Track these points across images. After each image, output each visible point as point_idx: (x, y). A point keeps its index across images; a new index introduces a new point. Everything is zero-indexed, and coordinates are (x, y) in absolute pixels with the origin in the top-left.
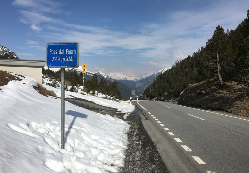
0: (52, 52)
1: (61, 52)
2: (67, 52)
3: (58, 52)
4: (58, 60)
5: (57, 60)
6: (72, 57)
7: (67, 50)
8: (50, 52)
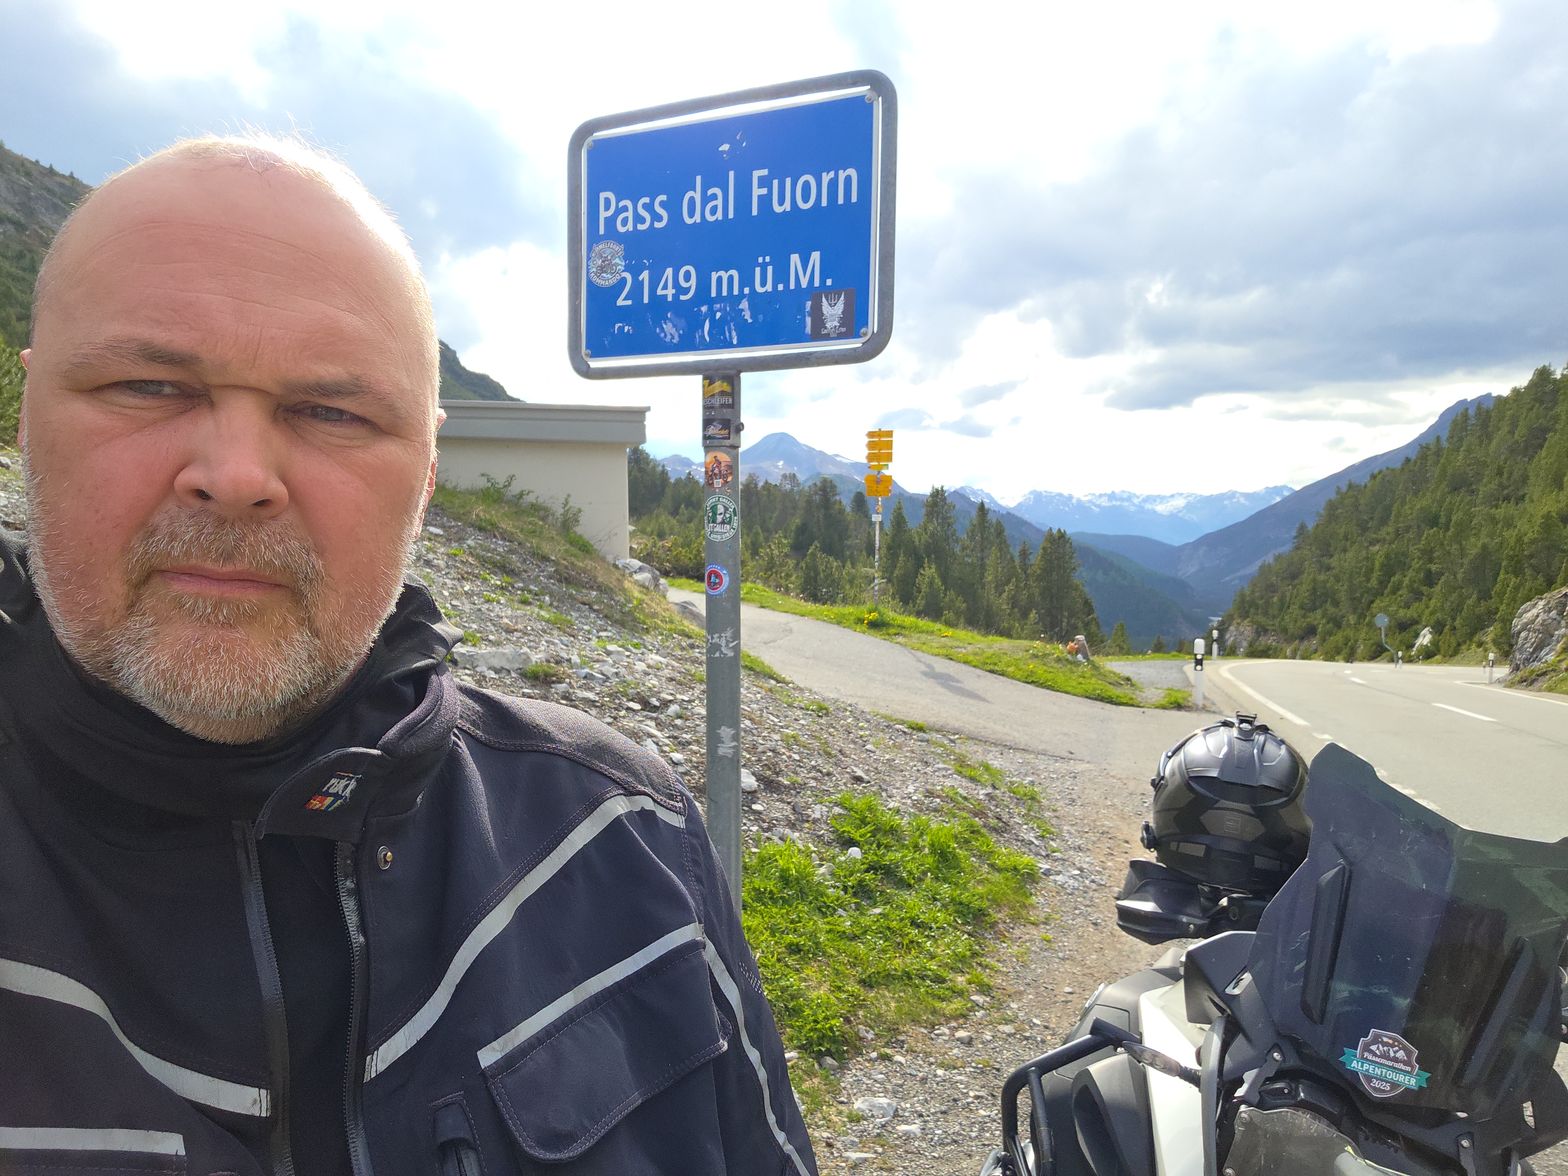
0: (619, 211)
1: (706, 199)
2: (765, 201)
3: (673, 207)
4: (687, 291)
5: (670, 292)
6: (816, 256)
7: (763, 181)
8: (603, 214)
